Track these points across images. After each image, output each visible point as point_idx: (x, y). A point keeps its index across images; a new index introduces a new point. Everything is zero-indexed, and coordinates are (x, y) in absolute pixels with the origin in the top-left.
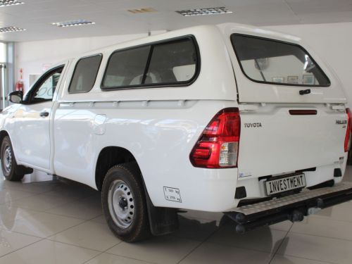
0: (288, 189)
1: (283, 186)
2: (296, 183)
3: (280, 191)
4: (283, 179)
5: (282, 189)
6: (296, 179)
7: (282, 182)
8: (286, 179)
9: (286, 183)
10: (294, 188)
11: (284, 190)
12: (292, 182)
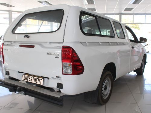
0: (32, 82)
1: (30, 80)
2: (37, 81)
3: (28, 81)
4: (31, 77)
5: (29, 81)
6: (38, 79)
7: (30, 78)
8: (32, 77)
9: (32, 79)
10: (36, 83)
11: (30, 82)
12: (35, 79)
